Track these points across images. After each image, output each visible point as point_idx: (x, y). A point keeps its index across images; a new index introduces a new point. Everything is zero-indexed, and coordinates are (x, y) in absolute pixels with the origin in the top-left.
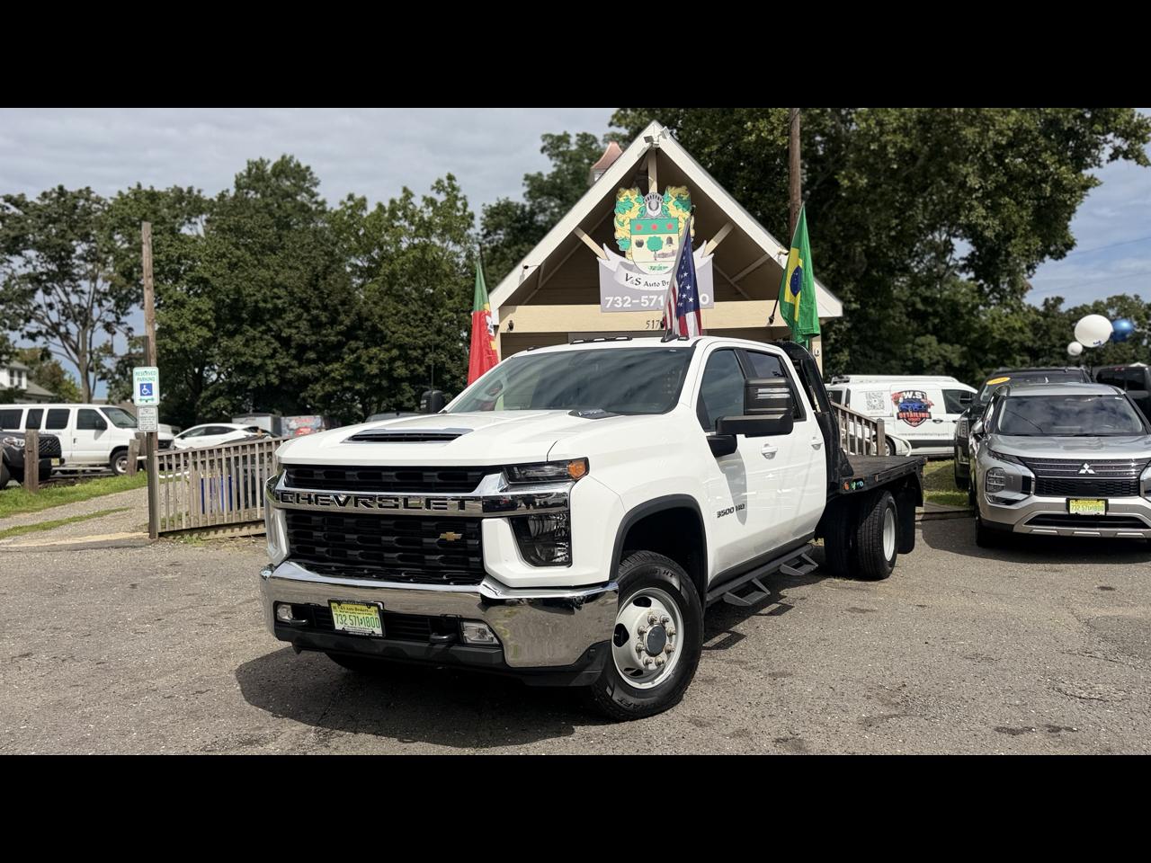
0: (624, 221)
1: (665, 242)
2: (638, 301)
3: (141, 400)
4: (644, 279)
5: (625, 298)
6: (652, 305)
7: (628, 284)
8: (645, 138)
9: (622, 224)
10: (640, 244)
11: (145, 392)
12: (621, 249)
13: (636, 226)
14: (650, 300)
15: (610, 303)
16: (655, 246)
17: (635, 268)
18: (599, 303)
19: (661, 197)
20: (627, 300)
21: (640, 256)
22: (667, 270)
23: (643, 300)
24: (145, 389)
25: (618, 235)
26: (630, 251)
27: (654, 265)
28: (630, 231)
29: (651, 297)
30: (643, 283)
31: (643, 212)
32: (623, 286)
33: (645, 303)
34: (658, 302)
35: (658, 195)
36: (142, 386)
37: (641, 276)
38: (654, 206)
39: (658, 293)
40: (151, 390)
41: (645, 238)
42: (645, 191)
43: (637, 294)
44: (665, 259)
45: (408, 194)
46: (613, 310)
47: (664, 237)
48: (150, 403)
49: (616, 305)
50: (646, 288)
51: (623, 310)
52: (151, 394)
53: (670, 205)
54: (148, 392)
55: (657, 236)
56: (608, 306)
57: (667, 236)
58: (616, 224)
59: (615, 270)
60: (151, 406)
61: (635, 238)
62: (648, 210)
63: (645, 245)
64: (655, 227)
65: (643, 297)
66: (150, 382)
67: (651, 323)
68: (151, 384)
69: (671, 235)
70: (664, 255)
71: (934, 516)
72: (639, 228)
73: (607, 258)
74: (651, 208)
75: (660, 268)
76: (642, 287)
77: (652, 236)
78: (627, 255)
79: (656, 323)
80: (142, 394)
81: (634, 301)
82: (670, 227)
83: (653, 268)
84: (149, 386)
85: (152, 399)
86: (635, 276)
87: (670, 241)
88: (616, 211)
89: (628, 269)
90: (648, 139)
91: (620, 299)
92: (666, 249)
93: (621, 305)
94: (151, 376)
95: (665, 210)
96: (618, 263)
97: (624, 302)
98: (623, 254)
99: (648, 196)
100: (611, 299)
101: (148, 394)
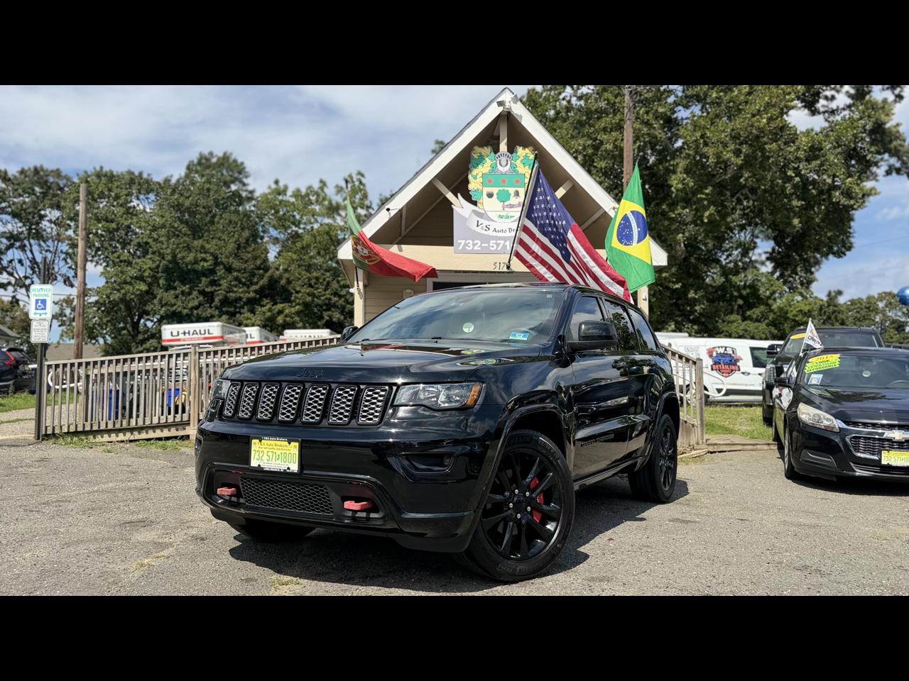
0: (477, 174)
1: (513, 194)
2: (487, 245)
3: (35, 314)
4: (492, 226)
5: (475, 242)
6: (499, 249)
7: (479, 230)
8: (497, 102)
9: (475, 178)
10: (490, 195)
11: (39, 306)
12: (473, 199)
13: (488, 181)
14: (498, 245)
15: (461, 246)
16: (503, 197)
17: (485, 215)
18: (452, 244)
19: (510, 155)
20: (477, 243)
21: (490, 206)
22: (513, 219)
23: (491, 245)
24: (40, 304)
25: (471, 187)
26: (481, 201)
27: (502, 214)
28: (482, 183)
29: (498, 242)
30: (492, 229)
31: (494, 167)
32: (474, 231)
33: (493, 247)
34: (504, 246)
35: (508, 154)
36: (37, 301)
37: (490, 223)
38: (504, 163)
39: (505, 239)
40: (45, 305)
41: (495, 190)
42: (496, 150)
43: (487, 239)
44: (512, 209)
45: (323, 184)
46: (464, 251)
47: (512, 190)
48: (43, 316)
49: (467, 248)
50: (495, 234)
51: (473, 252)
52: (45, 309)
53: (518, 162)
54: (42, 306)
55: (506, 189)
56: (460, 248)
57: (514, 189)
58: (470, 177)
59: (467, 217)
60: (45, 320)
61: (486, 190)
62: (498, 164)
63: (495, 196)
64: (504, 181)
65: (492, 242)
66: (44, 298)
67: (498, 265)
68: (45, 300)
69: (519, 189)
70: (512, 206)
71: (746, 447)
72: (490, 181)
73: (460, 207)
74: (500, 164)
75: (507, 217)
76: (490, 233)
77: (501, 189)
78: (478, 204)
79: (502, 265)
80: (36, 309)
81: (483, 245)
82: (517, 181)
83: (501, 217)
84: (44, 302)
85: (46, 314)
86: (485, 223)
87: (517, 194)
88: (470, 166)
89: (478, 216)
90: (501, 104)
91: (471, 243)
92: (513, 200)
93: (471, 248)
94: (46, 293)
95: (514, 168)
96: (470, 211)
97: (474, 245)
98: (475, 203)
99: (499, 154)
100: (463, 242)
101: (42, 309)
